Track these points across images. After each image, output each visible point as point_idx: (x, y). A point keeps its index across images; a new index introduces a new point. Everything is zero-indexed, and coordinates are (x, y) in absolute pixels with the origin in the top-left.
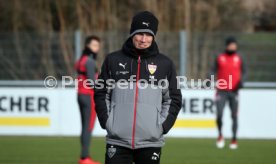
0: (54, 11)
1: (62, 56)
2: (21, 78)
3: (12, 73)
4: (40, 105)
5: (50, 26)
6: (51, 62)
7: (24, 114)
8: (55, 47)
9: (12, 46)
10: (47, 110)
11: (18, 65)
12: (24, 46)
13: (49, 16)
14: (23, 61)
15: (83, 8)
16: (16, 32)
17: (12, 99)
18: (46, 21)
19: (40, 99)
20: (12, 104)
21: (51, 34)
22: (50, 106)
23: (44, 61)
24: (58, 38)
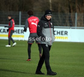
0: (69, 7)
1: (71, 20)
2: (60, 26)
3: (58, 24)
4: (65, 33)
5: (68, 11)
6: (69, 21)
7: (61, 36)
8: (70, 17)
9: (58, 17)
10: (67, 35)
11: (59, 22)
12: (61, 17)
13: (68, 9)
14: (61, 21)
15: (78, 6)
16: (59, 13)
17: (57, 31)
18: (67, 10)
19: (65, 32)
20: (58, 33)
21: (69, 13)
22: (68, 34)
23: (67, 21)
24: (70, 15)
